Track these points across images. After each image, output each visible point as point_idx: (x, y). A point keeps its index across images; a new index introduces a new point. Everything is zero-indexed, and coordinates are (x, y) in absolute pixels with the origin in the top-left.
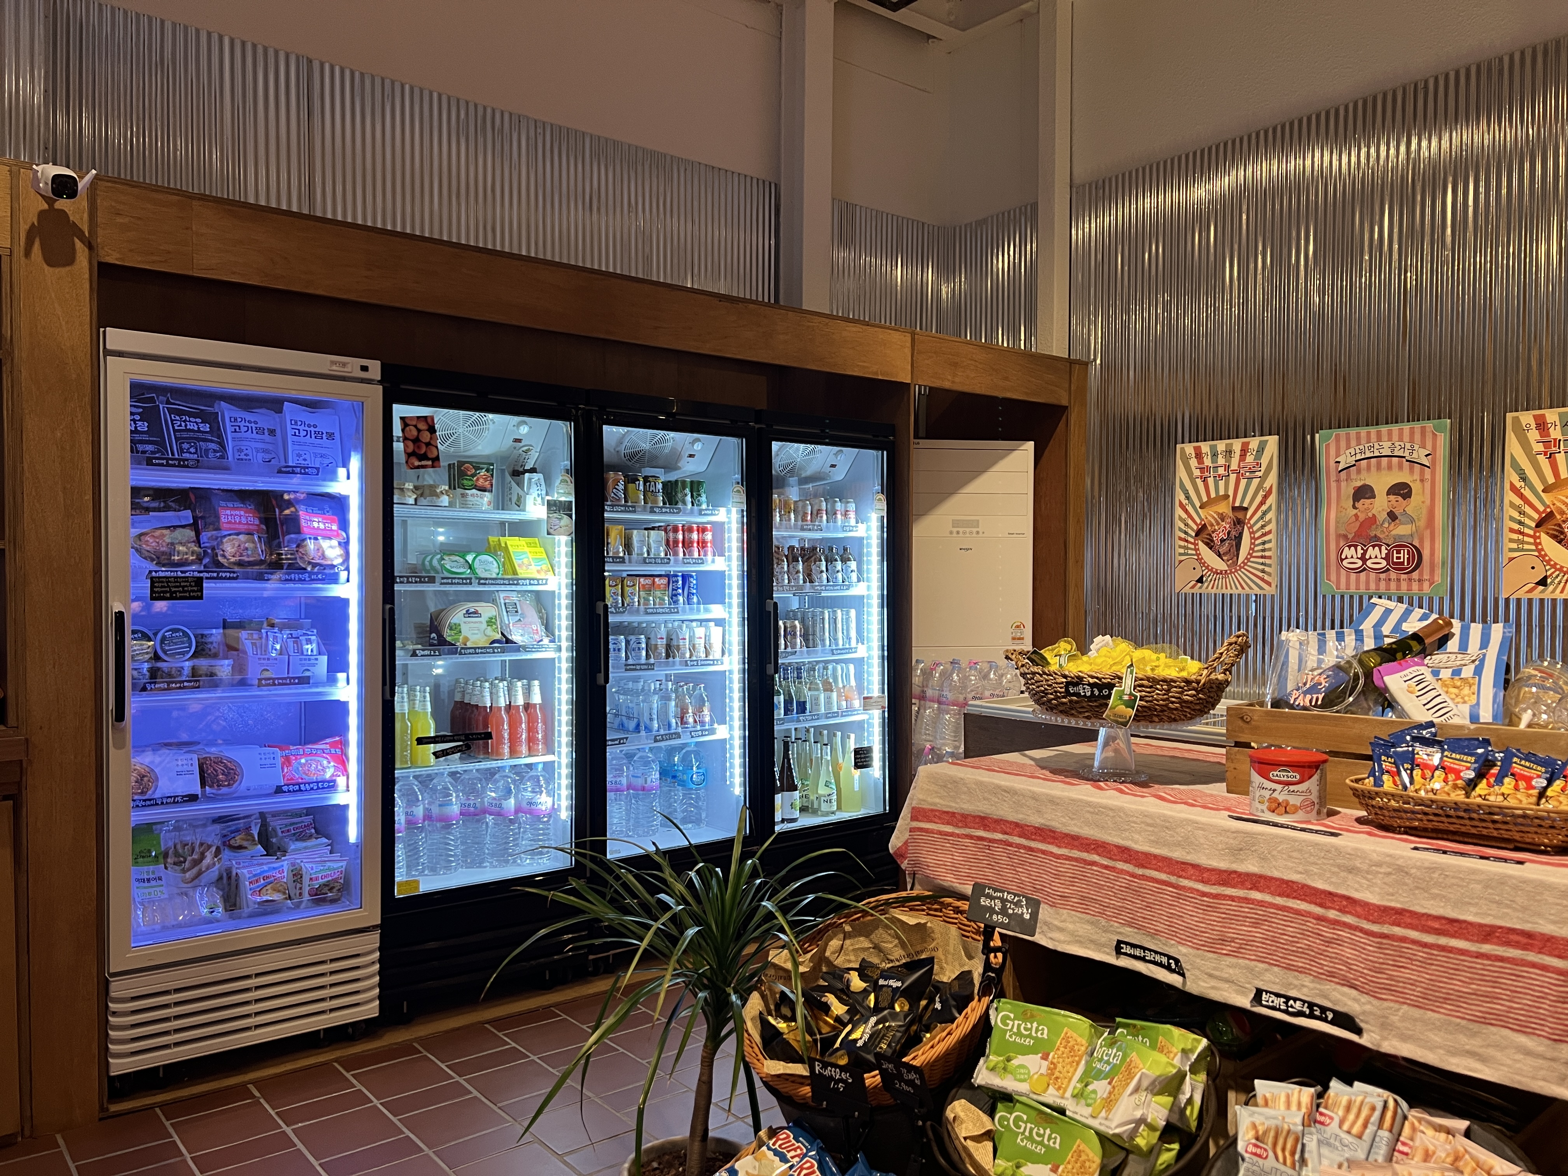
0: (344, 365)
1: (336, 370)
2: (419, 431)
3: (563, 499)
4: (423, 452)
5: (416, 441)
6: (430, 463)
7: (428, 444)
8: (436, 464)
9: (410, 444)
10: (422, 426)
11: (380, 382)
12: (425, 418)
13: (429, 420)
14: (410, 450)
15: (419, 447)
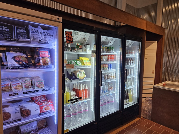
0: (54, 17)
1: (52, 18)
2: (69, 35)
3: (94, 50)
4: (70, 40)
5: (68, 37)
6: (71, 42)
7: (71, 38)
8: (72, 42)
9: (67, 38)
10: (70, 34)
11: (62, 23)
12: (70, 32)
13: (71, 33)
14: (67, 39)
15: (69, 38)
